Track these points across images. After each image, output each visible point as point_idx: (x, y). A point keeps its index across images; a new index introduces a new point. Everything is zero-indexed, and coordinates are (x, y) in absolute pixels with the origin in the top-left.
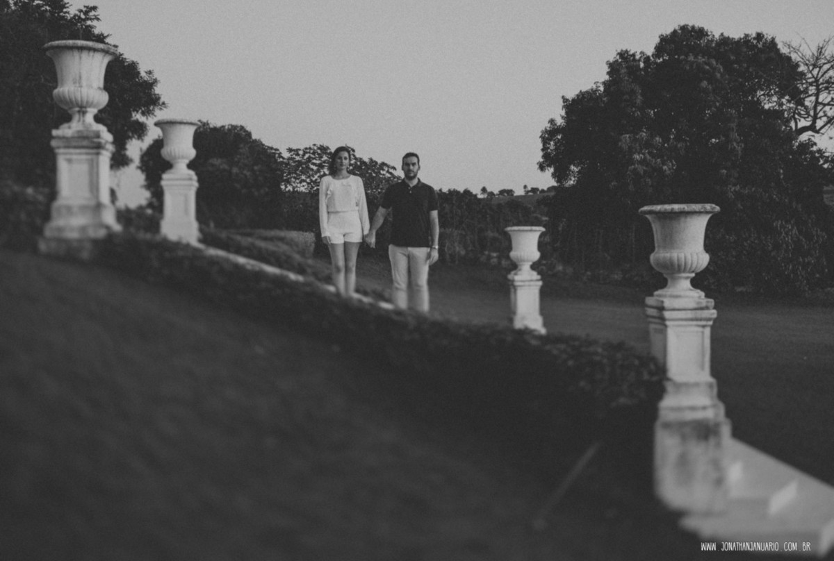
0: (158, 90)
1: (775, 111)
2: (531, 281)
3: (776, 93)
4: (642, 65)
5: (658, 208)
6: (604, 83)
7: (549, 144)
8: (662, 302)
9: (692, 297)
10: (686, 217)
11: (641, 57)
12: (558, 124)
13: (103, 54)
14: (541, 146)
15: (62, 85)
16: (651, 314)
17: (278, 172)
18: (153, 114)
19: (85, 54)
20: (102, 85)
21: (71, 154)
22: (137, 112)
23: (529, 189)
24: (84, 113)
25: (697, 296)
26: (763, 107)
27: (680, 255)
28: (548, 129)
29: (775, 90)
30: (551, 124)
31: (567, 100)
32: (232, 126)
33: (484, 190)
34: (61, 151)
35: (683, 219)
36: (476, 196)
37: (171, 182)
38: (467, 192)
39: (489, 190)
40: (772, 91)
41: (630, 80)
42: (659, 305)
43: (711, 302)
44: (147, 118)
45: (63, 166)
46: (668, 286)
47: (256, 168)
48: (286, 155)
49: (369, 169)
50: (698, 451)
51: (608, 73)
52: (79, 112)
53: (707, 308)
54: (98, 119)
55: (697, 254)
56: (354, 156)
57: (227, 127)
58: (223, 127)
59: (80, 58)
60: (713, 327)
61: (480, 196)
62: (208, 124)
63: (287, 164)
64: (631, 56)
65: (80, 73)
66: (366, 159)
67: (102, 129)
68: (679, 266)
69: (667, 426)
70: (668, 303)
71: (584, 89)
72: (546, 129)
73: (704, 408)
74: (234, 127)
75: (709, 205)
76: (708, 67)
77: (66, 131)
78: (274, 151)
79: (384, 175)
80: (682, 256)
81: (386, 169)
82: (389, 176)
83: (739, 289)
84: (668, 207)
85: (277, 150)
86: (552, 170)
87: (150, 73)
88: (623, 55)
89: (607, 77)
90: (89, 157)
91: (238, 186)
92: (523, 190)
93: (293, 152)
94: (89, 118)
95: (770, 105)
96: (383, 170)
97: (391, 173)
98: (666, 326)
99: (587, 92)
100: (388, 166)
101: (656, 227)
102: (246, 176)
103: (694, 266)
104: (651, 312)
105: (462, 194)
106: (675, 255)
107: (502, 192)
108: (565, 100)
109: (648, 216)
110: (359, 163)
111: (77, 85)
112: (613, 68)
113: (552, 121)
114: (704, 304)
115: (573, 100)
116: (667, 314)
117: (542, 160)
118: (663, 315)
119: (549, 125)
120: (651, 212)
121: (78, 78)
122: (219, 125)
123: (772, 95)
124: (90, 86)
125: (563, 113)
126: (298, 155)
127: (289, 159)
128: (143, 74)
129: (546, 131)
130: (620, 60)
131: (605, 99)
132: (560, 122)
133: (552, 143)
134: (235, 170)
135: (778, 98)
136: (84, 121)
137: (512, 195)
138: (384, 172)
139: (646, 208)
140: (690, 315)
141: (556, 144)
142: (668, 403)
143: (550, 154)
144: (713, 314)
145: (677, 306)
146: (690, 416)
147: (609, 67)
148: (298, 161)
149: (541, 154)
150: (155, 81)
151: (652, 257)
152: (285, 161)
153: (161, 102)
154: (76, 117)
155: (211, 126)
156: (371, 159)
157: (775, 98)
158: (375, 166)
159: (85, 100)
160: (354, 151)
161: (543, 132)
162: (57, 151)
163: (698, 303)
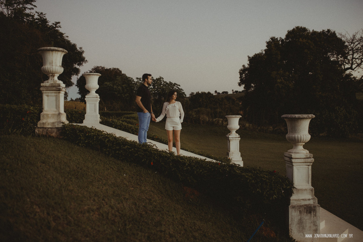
0: (84, 55)
1: (335, 61)
2: (236, 138)
3: (336, 54)
4: (280, 43)
5: (289, 116)
6: (265, 50)
7: (243, 75)
8: (291, 155)
9: (304, 153)
10: (301, 120)
11: (280, 40)
12: (246, 67)
13: (62, 52)
14: (239, 76)
15: (45, 65)
16: (287, 160)
17: (132, 87)
18: (82, 65)
19: (54, 53)
20: (61, 65)
21: (49, 93)
22: (76, 64)
23: (234, 91)
24: (54, 76)
25: (306, 152)
26: (330, 60)
27: (298, 135)
28: (242, 69)
29: (335, 52)
30: (243, 67)
31: (250, 57)
32: (114, 68)
33: (216, 92)
34: (44, 92)
35: (300, 121)
36: (212, 94)
37: (89, 99)
38: (209, 93)
39: (218, 92)
40: (334, 53)
41: (276, 49)
42: (290, 156)
43: (312, 155)
44: (80, 66)
45: (45, 98)
46: (293, 148)
47: (123, 86)
48: (136, 80)
49: (169, 86)
50: (307, 218)
51: (267, 46)
52: (52, 76)
53: (310, 158)
54: (59, 78)
55: (306, 135)
56: (163, 80)
57: (112, 69)
58: (110, 69)
59: (52, 54)
60: (312, 166)
61: (214, 94)
62: (104, 68)
63: (136, 84)
64: (276, 39)
65: (52, 60)
66: (168, 82)
67: (61, 82)
68: (298, 140)
69: (294, 207)
70: (293, 156)
71: (257, 53)
72: (241, 69)
73: (309, 200)
74: (115, 69)
75: (311, 115)
76: (308, 44)
77: (46, 84)
78: (131, 79)
79: (175, 88)
80: (299, 136)
81: (176, 86)
82: (177, 88)
83: (321, 135)
84: (293, 116)
85: (132, 78)
86: (244, 86)
87: (81, 48)
88: (273, 39)
89: (266, 48)
90: (55, 94)
91: (116, 93)
92: (232, 92)
93: (138, 79)
94: (56, 78)
95: (333, 59)
96: (175, 86)
97: (178, 88)
98: (293, 165)
99: (258, 54)
100: (177, 85)
101: (288, 124)
102: (119, 89)
103: (304, 140)
104: (287, 159)
105: (207, 94)
106: (296, 135)
107: (223, 93)
108: (249, 57)
109: (285, 119)
110: (165, 84)
111: (51, 65)
112: (269, 44)
113: (244, 66)
114: (309, 156)
115: (252, 57)
116: (293, 160)
117: (240, 82)
118: (292, 161)
119: (242, 67)
120: (286, 118)
121: (51, 62)
122: (108, 68)
123: (334, 55)
124: (56, 66)
125: (248, 62)
126: (140, 80)
127: (137, 82)
128: (78, 49)
129: (241, 70)
130: (271, 41)
131: (265, 57)
132: (247, 66)
133: (244, 75)
134: (115, 87)
135: (337, 56)
136: (54, 79)
137: (227, 94)
138: (175, 87)
139: (284, 116)
140: (302, 160)
141: (245, 75)
142: (294, 197)
143: (243, 79)
144: (313, 160)
145: (297, 157)
146: (303, 203)
147: (267, 44)
148: (140, 83)
149: (239, 79)
150: (83, 52)
151: (287, 136)
152: (135, 83)
153: (85, 60)
154: (51, 78)
155: (105, 68)
156: (170, 82)
157: (335, 56)
158: (172, 85)
159: (54, 71)
160: (163, 79)
161: (240, 70)
162: (43, 92)
163: (306, 156)
